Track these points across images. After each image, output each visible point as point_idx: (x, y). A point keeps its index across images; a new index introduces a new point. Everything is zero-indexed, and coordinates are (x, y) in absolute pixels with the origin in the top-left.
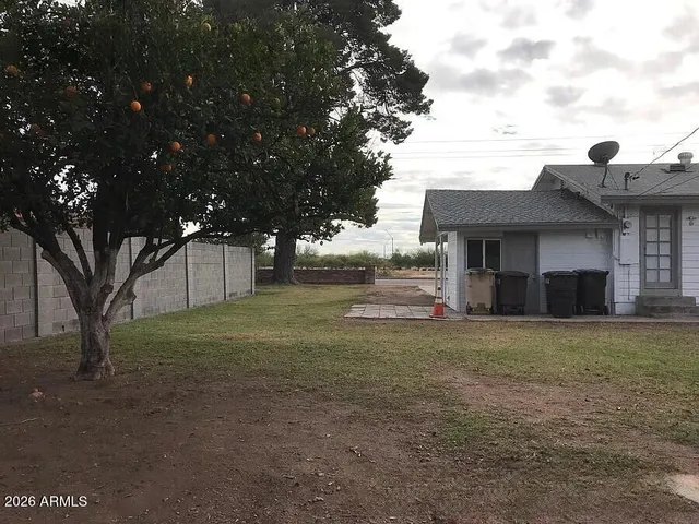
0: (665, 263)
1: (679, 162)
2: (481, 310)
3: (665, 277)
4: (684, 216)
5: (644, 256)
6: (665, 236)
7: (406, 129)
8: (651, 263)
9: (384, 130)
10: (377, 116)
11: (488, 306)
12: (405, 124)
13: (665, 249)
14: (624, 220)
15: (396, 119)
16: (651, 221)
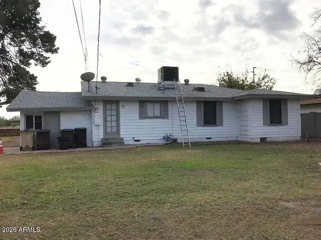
0: (114, 124)
1: (136, 82)
2: (27, 148)
3: (114, 130)
4: (121, 104)
5: (105, 121)
6: (114, 113)
7: (47, 60)
8: (109, 124)
9: (36, 60)
10: (33, 53)
11: (31, 146)
12: (47, 58)
13: (114, 118)
14: (96, 106)
15: (42, 55)
16: (108, 107)
